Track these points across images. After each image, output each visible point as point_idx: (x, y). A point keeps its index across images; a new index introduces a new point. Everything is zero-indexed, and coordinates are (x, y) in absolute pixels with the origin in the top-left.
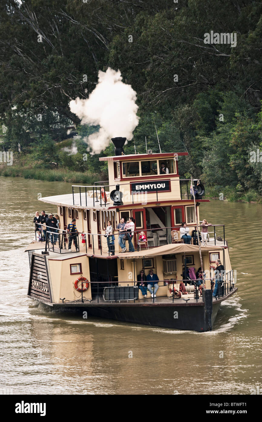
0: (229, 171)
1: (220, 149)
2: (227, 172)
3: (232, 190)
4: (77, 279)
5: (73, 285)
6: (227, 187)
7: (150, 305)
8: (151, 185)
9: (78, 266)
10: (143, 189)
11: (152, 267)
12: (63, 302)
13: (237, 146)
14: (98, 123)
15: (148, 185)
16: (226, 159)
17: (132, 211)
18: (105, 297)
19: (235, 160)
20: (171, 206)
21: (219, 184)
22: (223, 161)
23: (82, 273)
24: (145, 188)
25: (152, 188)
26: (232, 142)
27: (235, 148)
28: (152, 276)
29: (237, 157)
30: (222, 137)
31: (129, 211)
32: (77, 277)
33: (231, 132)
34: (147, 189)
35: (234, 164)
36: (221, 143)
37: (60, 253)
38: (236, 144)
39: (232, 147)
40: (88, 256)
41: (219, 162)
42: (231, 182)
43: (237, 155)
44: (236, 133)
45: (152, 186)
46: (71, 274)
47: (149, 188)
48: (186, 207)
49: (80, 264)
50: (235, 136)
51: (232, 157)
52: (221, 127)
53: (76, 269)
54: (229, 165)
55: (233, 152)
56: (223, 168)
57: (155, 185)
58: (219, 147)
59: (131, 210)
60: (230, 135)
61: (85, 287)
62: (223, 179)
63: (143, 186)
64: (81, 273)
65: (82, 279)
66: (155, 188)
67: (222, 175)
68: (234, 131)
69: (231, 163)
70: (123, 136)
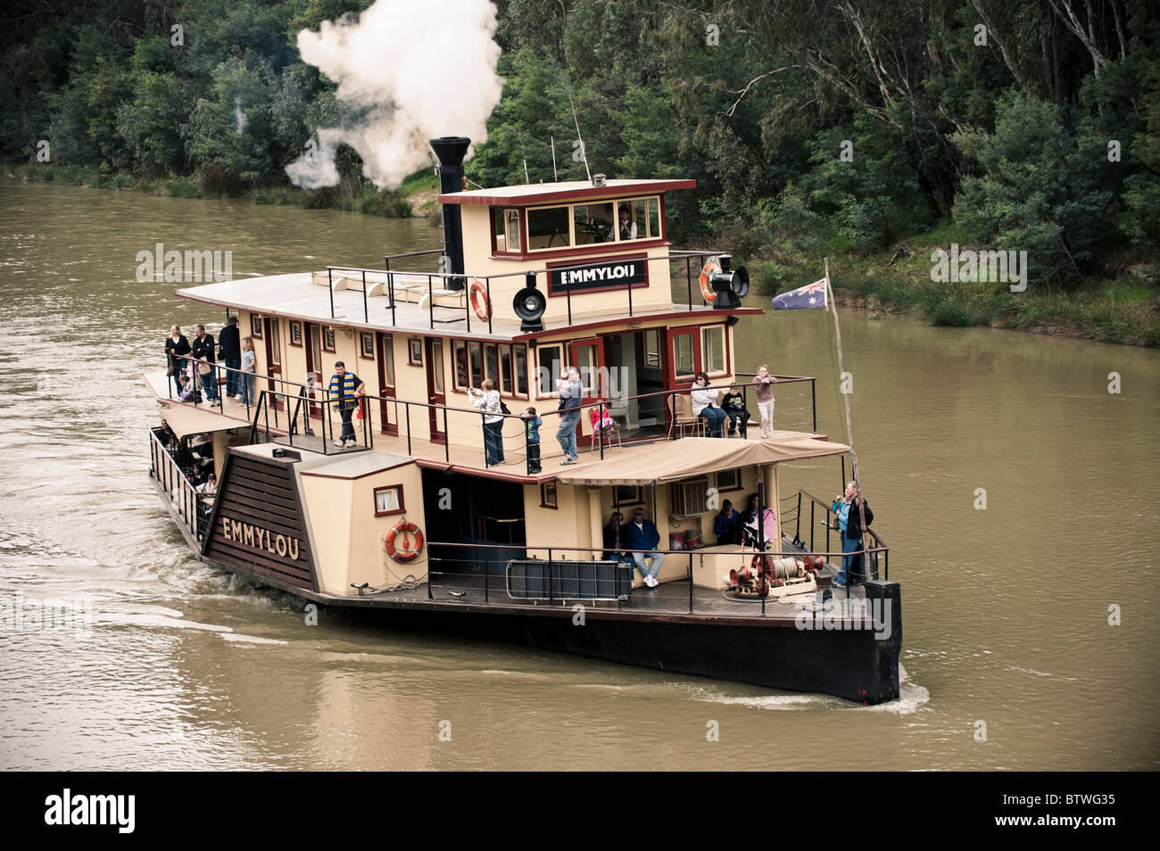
0: (89, 143)
1: (74, 111)
2: (86, 145)
3: (94, 172)
4: (394, 529)
5: (381, 546)
6: (86, 167)
7: (682, 618)
8: (598, 270)
9: (394, 493)
10: (581, 280)
11: (637, 500)
12: (361, 594)
13: (100, 107)
14: (390, 96)
15: (593, 271)
16: (84, 125)
17: (567, 344)
18: (510, 588)
19: (98, 126)
20: (666, 327)
21: (74, 163)
22: (79, 128)
23: (405, 512)
24: (586, 280)
25: (602, 278)
26: (93, 100)
27: (97, 109)
28: (640, 526)
29: (100, 122)
30: (77, 92)
31: (561, 345)
32: (392, 524)
33: (91, 85)
34: (590, 279)
35: (95, 132)
36: (76, 102)
37: (325, 453)
38: (98, 102)
39: (92, 107)
40: (419, 465)
41: (74, 130)
42: (92, 159)
43: (100, 119)
44: (98, 87)
45: (601, 273)
46: (378, 515)
47: (594, 279)
48: (702, 328)
49: (399, 488)
50: (96, 92)
51: (93, 122)
52: (76, 78)
53: (390, 501)
54: (88, 134)
55: (95, 115)
56: (79, 139)
57: (609, 269)
58: (73, 109)
59: (564, 342)
60: (89, 89)
61: (413, 548)
62: (80, 155)
63: (580, 272)
64: (402, 510)
65: (406, 528)
66: (610, 277)
67: (79, 149)
68: (96, 84)
69: (92, 131)
70: (461, 134)
